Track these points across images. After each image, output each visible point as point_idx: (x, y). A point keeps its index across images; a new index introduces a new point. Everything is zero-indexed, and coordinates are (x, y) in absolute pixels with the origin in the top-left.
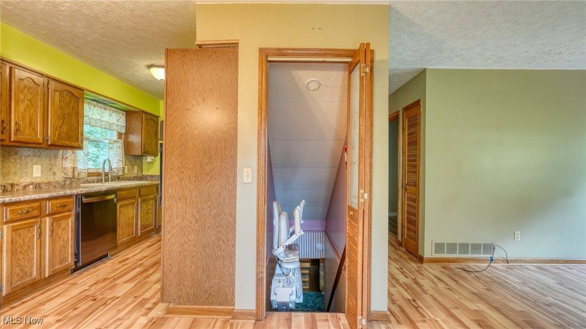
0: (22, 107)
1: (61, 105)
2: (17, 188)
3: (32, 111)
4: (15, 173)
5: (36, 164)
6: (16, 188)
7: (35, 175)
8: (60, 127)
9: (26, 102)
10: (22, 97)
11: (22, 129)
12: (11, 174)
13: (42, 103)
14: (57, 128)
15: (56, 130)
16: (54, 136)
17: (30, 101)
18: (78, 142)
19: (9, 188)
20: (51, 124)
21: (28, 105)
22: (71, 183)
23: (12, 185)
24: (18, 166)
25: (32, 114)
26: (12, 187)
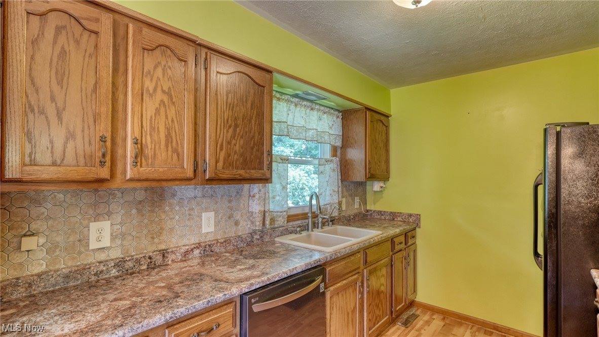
0: (150, 107)
1: (229, 100)
2: (173, 257)
3: (172, 113)
4: (172, 230)
5: (207, 210)
6: (171, 257)
7: (204, 231)
8: (229, 143)
9: (159, 96)
10: (149, 85)
11: (149, 152)
12: (165, 232)
13: (192, 97)
14: (222, 145)
15: (221, 149)
16: (217, 162)
17: (168, 94)
18: (262, 168)
19: (158, 259)
20: (210, 138)
21: (162, 101)
22: (262, 237)
23: (164, 253)
24: (177, 217)
25: (173, 121)
26: (164, 256)
